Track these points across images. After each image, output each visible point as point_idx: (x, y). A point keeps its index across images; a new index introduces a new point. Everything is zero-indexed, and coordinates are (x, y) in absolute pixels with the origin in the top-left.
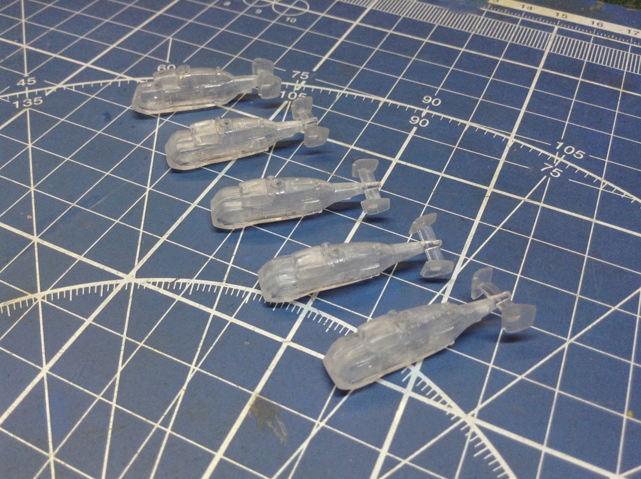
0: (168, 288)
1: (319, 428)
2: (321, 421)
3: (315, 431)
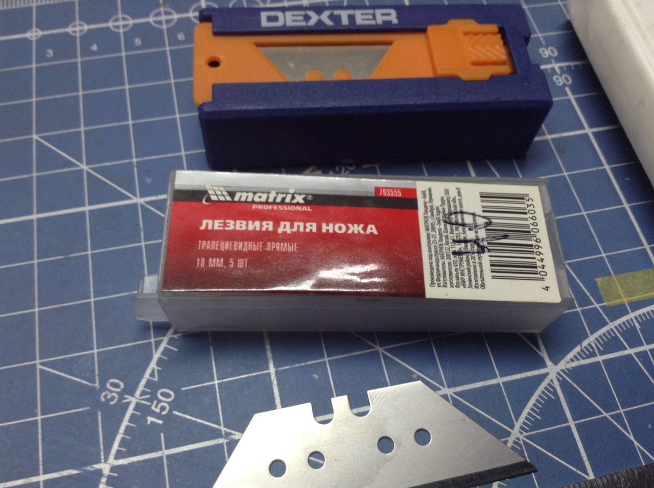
0: (585, 356)
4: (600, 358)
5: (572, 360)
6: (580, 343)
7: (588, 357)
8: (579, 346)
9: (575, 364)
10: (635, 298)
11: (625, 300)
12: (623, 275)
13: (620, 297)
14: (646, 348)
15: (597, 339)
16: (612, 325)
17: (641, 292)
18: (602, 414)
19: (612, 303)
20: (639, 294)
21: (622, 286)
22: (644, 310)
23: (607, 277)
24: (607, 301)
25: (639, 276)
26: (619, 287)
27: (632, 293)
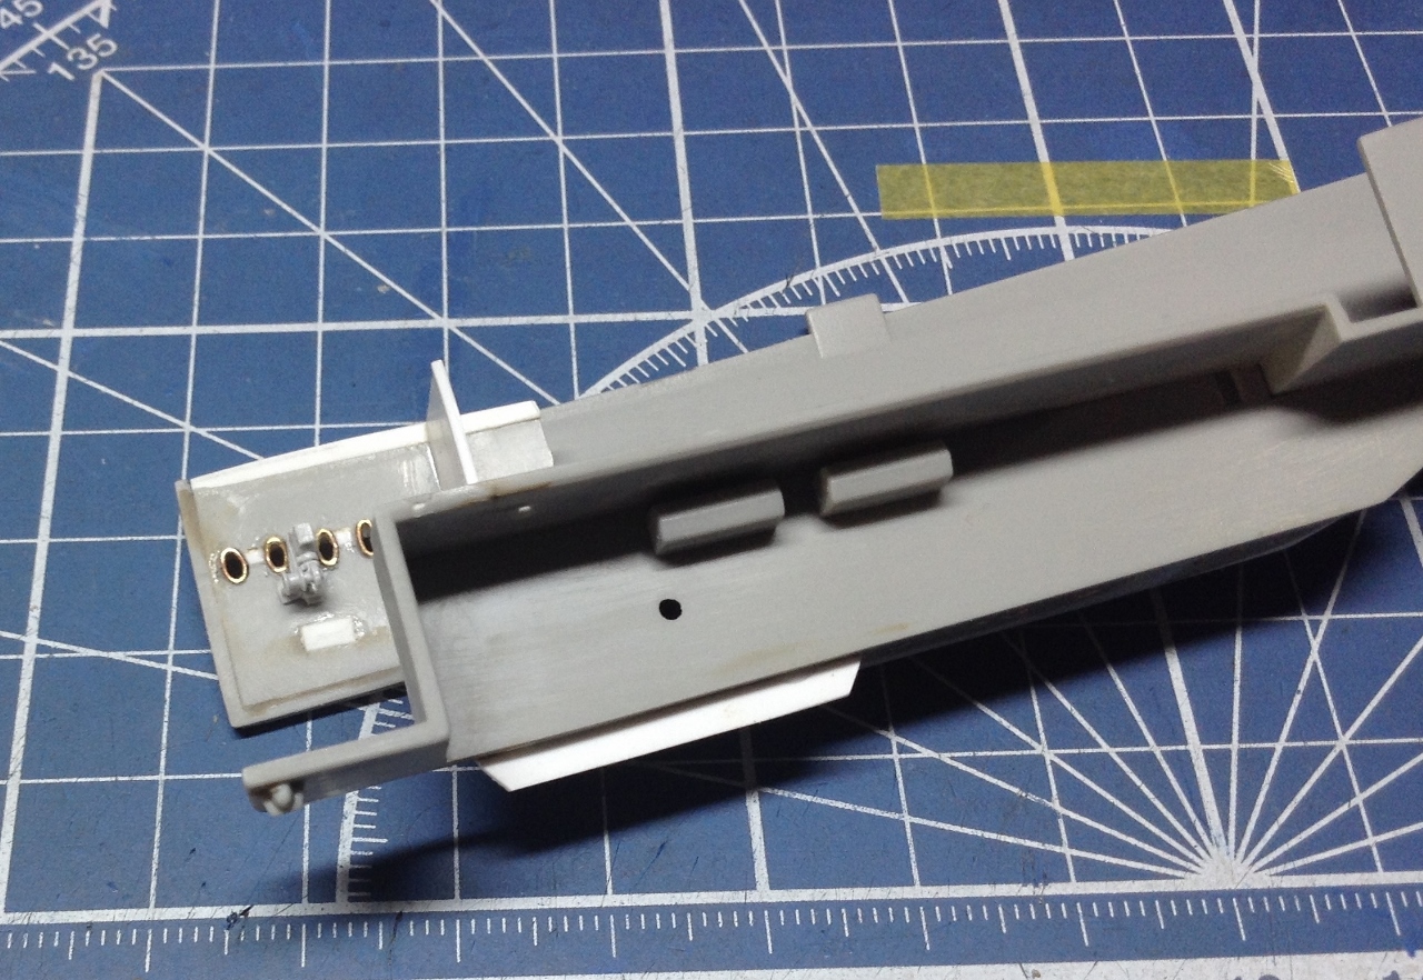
0: (790, 302)
5: (756, 305)
6: (788, 275)
7: (795, 303)
8: (785, 282)
9: (764, 312)
10: (959, 212)
11: (935, 212)
12: (949, 166)
13: (928, 205)
15: (833, 275)
16: (881, 254)
17: (981, 202)
19: (898, 214)
20: (977, 206)
21: (937, 187)
22: (978, 237)
23: (906, 167)
24: (887, 210)
25: (991, 173)
26: (929, 186)
27: (958, 202)
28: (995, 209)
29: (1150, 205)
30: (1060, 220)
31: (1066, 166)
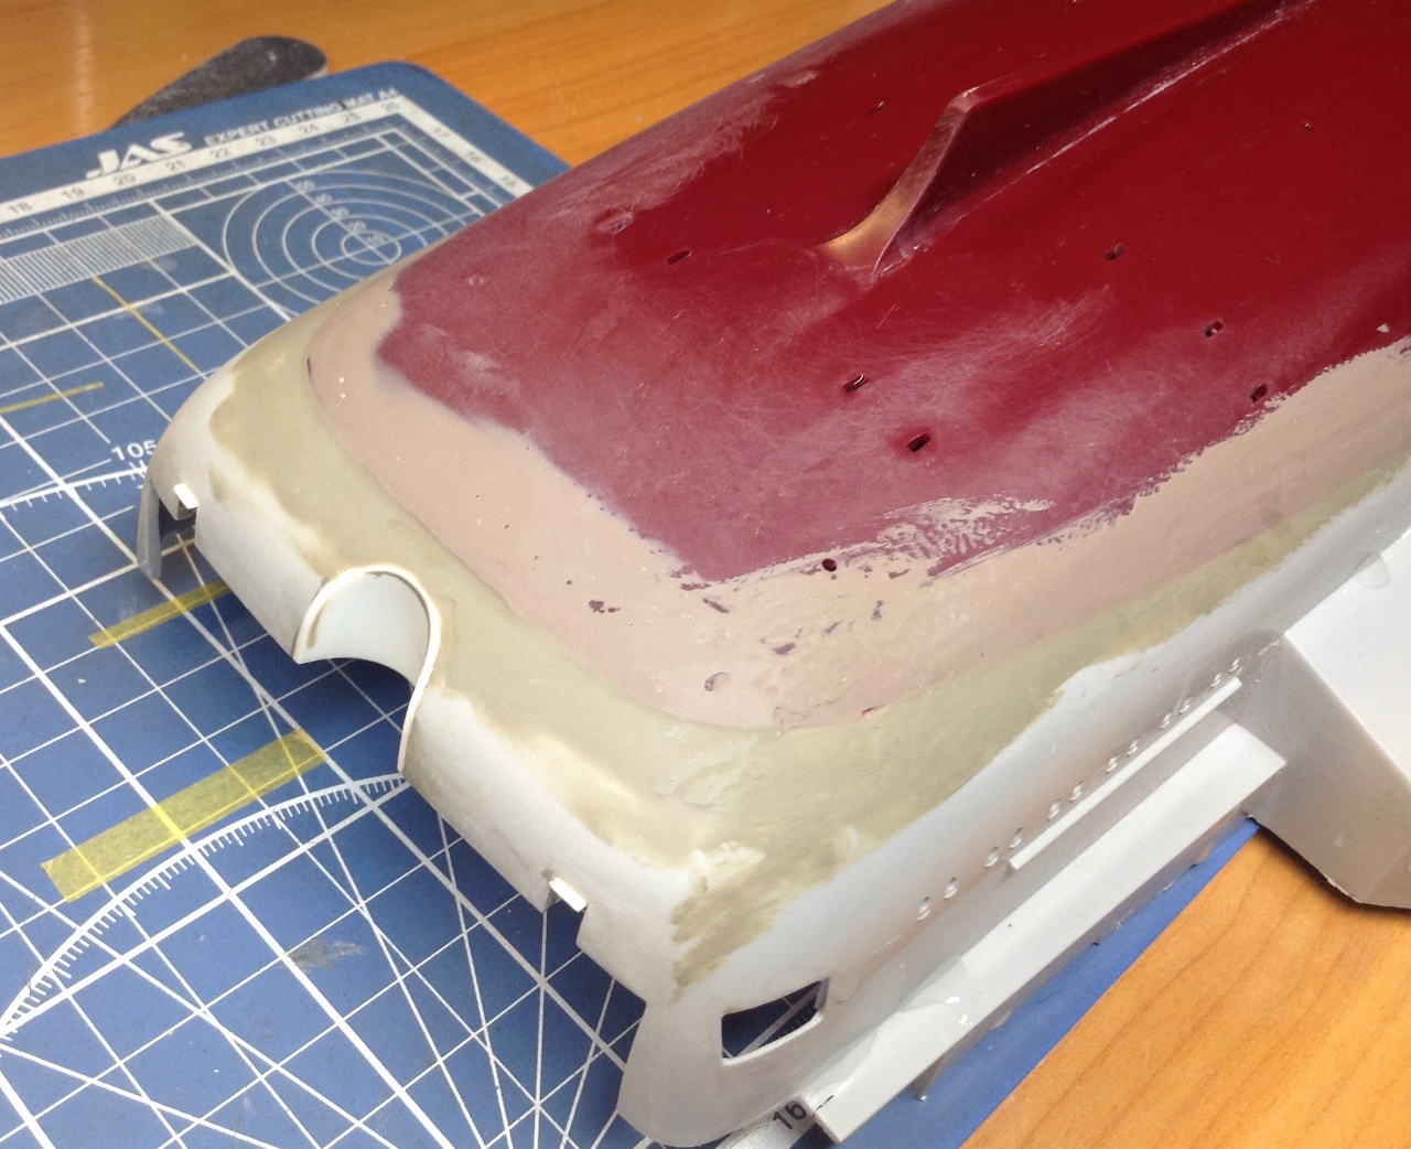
0: (38, 1001)
1: (365, 909)
2: (358, 903)
3: (366, 914)
4: (67, 994)
5: (15, 1016)
6: (26, 981)
7: (44, 999)
8: (26, 987)
9: (25, 1018)
10: (118, 871)
11: (101, 880)
12: (92, 841)
13: (93, 878)
14: (151, 942)
15: (58, 964)
16: (81, 931)
17: (128, 857)
18: (83, 1083)
19: (77, 895)
20: (127, 860)
21: (92, 860)
22: (139, 883)
23: (62, 856)
24: (68, 895)
25: (122, 831)
26: (86, 862)
27: (113, 864)
28: (139, 857)
29: (236, 802)
30: (186, 843)
31: (169, 801)
